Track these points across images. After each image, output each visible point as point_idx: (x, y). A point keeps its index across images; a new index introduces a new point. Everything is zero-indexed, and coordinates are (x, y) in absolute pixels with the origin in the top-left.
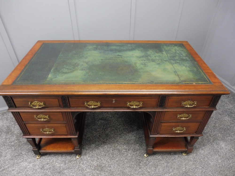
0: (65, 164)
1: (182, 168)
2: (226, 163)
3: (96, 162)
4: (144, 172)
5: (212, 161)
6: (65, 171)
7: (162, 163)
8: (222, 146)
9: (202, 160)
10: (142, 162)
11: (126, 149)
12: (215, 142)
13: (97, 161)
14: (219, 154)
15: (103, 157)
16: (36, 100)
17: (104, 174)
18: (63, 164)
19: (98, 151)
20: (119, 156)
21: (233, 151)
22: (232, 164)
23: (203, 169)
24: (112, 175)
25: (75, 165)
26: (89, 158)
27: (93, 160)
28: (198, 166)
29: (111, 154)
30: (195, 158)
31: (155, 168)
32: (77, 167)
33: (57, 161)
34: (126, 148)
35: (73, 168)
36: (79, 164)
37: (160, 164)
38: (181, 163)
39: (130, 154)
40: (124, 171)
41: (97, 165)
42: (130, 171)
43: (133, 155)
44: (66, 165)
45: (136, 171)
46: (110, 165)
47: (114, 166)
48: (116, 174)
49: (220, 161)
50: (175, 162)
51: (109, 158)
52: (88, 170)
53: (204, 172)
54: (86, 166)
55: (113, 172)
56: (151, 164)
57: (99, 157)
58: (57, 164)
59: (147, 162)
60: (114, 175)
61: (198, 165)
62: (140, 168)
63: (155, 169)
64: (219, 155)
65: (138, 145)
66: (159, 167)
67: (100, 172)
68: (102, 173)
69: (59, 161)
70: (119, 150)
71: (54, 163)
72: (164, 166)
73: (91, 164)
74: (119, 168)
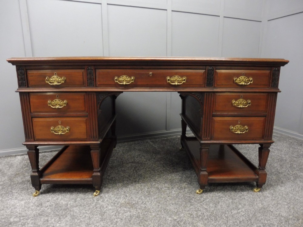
0: (75, 202)
1: (257, 204)
3: (122, 200)
4: (198, 209)
6: (74, 209)
7: (224, 200)
9: (284, 196)
11: (169, 187)
12: (298, 180)
13: (125, 198)
15: (133, 195)
16: (56, 74)
17: (135, 211)
18: (72, 202)
19: (127, 189)
20: (158, 193)
23: (290, 205)
24: (147, 212)
25: (90, 203)
26: (112, 196)
28: (280, 202)
29: (146, 192)
31: (215, 205)
32: (93, 205)
33: (63, 199)
34: (169, 186)
35: (86, 205)
37: (222, 201)
38: (254, 200)
39: (174, 192)
41: (124, 203)
42: (176, 208)
43: (180, 192)
44: (76, 203)
45: (186, 208)
46: (144, 202)
47: (151, 203)
48: (154, 211)
50: (244, 199)
51: (143, 195)
52: (110, 207)
53: (293, 208)
54: (108, 203)
55: (149, 209)
57: (128, 195)
58: (64, 201)
60: (152, 212)
61: (280, 201)
62: (191, 205)
63: (215, 206)
65: (185, 183)
66: (220, 203)
67: (129, 209)
68: (132, 210)
69: (66, 198)
70: (158, 188)
71: (59, 200)
72: (229, 203)
73: (116, 201)
74: (159, 205)
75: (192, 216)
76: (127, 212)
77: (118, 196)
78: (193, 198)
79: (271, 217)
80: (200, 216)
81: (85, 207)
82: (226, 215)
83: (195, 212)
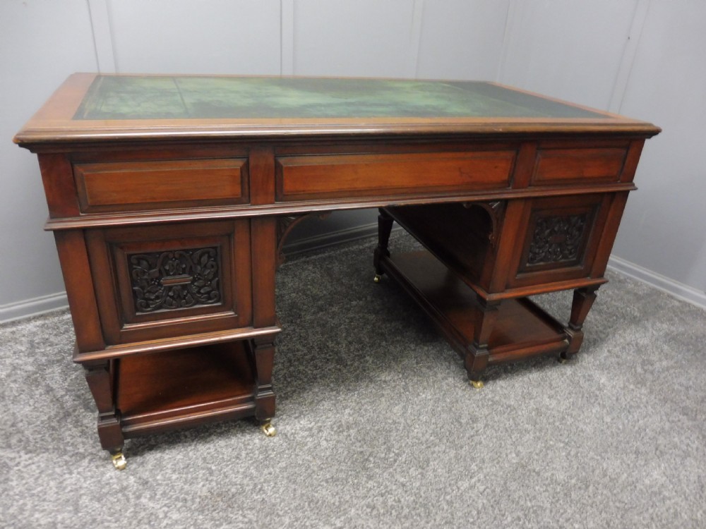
0: (77, 510)
1: (507, 456)
2: (626, 421)
3: (203, 486)
4: (386, 487)
5: (587, 421)
7: (439, 452)
8: (602, 381)
9: (557, 424)
10: (371, 459)
11: (310, 429)
12: (580, 375)
13: (210, 478)
14: (601, 402)
15: (227, 466)
18: (66, 514)
19: (209, 448)
20: (287, 452)
21: (633, 390)
22: (641, 422)
23: (569, 449)
24: (271, 515)
25: (118, 508)
26: (174, 477)
27: (192, 478)
28: (551, 443)
29: (257, 452)
30: (536, 423)
31: (420, 470)
32: (128, 514)
33: (37, 508)
34: (310, 426)
35: (109, 518)
36: (137, 502)
37: (435, 455)
38: (501, 444)
39: (326, 441)
40: (316, 495)
41: (209, 494)
42: (337, 493)
43: (338, 442)
44: (80, 514)
45: (358, 489)
46: (259, 487)
47: (274, 487)
48: (287, 509)
49: (608, 419)
50: (481, 443)
51: (253, 463)
52: (175, 516)
53: (576, 455)
54: (167, 502)
55: (274, 505)
56: (404, 460)
57: (214, 468)
58: (41, 515)
59: (391, 456)
60: (281, 513)
61: (551, 440)
62: (370, 478)
63: (422, 474)
64: (599, 404)
66: (431, 463)
67: (225, 515)
68: (231, 515)
69: (46, 503)
70: (286, 436)
71: (27, 514)
72: (450, 459)
73: (187, 493)
74: (295, 490)
75: (375, 512)
76: (221, 524)
77: (190, 476)
78: (370, 455)
79: (537, 488)
80: (392, 507)
81: (106, 524)
82: (448, 497)
83: (381, 499)
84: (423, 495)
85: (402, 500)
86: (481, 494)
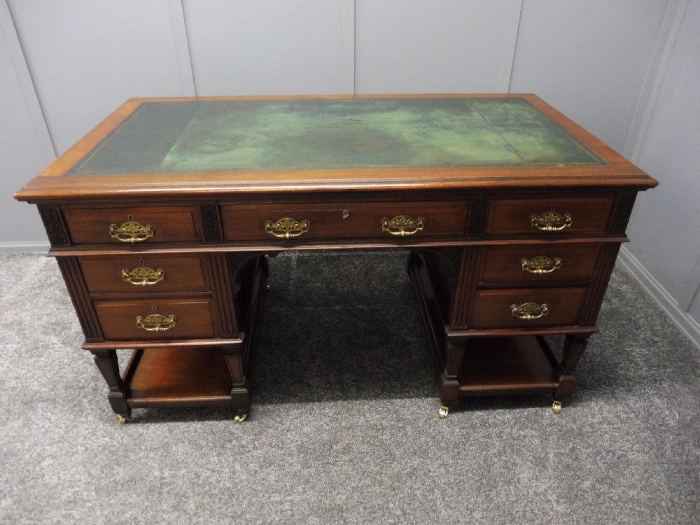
4: (222, 467)
5: (453, 505)
9: (418, 492)
17: (120, 438)
40: (174, 447)
59: (249, 446)
66: (272, 467)
72: (289, 472)
81: (57, 405)
82: (254, 500)
83: (209, 474)
84: (239, 487)
85: (222, 482)
86: (281, 512)
